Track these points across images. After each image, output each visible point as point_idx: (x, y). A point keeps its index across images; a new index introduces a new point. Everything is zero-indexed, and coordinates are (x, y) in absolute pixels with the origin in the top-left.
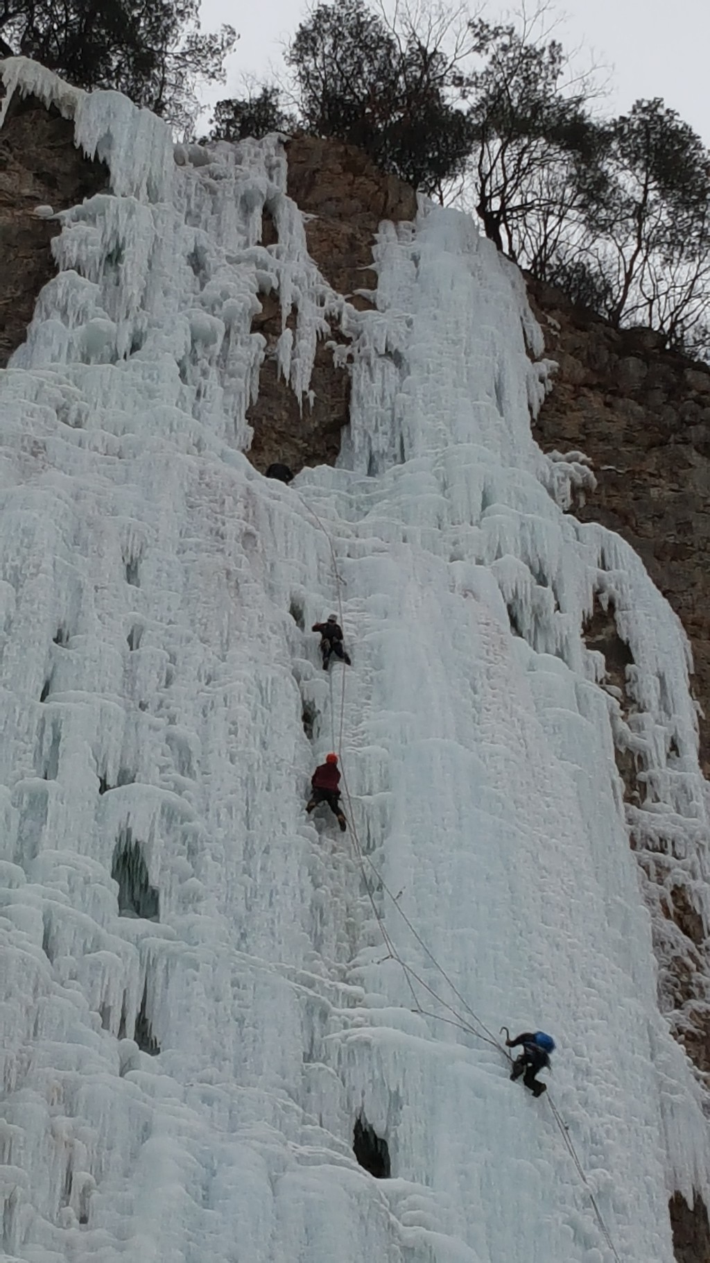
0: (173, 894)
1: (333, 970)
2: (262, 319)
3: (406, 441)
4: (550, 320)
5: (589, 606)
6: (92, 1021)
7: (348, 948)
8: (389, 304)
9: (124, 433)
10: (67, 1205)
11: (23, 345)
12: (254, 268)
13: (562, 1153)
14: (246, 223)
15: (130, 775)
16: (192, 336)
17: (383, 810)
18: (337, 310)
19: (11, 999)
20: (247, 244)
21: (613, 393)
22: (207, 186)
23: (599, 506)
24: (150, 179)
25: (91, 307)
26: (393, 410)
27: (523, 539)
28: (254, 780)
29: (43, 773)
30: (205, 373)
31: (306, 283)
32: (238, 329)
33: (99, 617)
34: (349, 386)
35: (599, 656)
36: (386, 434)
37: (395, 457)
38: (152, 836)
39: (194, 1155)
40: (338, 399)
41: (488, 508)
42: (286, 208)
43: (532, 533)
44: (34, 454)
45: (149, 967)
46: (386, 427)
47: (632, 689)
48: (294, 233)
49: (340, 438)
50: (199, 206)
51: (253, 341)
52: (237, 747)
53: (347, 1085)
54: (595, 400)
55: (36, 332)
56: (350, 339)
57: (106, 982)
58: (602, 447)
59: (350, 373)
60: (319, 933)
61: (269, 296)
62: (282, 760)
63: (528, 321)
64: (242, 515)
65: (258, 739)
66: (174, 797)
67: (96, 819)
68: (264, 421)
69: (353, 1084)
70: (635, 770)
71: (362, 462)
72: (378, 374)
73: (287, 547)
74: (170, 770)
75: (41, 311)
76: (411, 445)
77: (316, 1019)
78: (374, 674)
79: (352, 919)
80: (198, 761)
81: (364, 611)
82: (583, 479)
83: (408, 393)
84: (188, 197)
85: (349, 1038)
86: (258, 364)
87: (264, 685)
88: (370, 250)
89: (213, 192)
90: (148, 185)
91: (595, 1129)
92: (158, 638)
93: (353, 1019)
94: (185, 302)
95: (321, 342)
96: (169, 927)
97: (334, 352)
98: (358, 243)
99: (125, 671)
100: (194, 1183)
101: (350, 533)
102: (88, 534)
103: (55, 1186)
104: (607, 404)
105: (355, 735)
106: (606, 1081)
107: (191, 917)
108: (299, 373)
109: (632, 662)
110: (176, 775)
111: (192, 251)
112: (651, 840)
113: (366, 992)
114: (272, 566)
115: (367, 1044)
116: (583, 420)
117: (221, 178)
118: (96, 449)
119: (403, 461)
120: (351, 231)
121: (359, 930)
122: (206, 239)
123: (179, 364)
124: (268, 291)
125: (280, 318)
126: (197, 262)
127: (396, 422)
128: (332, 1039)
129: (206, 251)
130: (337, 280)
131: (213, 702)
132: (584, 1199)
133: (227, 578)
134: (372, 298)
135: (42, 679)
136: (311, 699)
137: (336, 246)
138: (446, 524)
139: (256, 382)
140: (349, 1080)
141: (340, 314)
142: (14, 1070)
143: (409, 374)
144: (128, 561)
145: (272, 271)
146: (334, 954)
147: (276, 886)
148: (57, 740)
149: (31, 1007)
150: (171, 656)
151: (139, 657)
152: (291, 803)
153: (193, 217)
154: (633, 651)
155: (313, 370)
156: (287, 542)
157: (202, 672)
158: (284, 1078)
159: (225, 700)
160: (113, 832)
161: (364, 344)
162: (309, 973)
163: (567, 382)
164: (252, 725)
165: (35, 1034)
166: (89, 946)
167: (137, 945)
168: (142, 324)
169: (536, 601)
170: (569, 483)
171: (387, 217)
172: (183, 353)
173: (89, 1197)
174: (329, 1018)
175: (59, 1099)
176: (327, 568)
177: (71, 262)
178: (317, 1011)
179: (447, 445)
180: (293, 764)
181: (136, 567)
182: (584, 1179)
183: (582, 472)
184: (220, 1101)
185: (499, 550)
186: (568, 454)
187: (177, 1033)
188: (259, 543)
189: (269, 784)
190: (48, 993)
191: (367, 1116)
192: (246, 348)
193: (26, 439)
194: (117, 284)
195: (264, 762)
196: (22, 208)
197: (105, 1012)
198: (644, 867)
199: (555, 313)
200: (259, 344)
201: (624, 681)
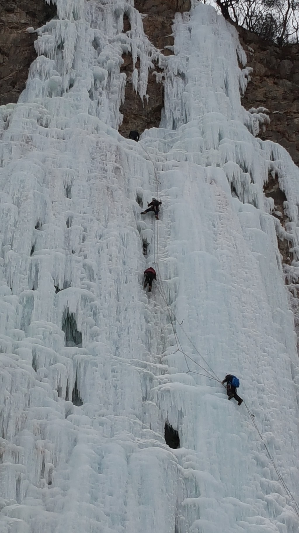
0: (87, 334)
1: (156, 358)
2: (125, 65)
3: (187, 113)
4: (250, 48)
5: (267, 178)
6: (54, 394)
7: (162, 348)
8: (179, 52)
9: (65, 127)
10: (43, 478)
11: (24, 90)
12: (120, 44)
13: (252, 428)
14: (117, 23)
15: (69, 283)
16: (94, 78)
17: (175, 285)
18: (157, 57)
19: (18, 391)
20: (117, 33)
21: (277, 78)
22: (99, 8)
23: (272, 130)
24: (74, 10)
25: (52, 71)
26: (182, 99)
27: (237, 152)
28: (120, 280)
29: (32, 287)
30: (101, 94)
31: (143, 47)
32: (114, 72)
33: (54, 215)
34: (163, 90)
35: (271, 200)
36: (179, 110)
37: (183, 120)
38: (77, 310)
39: (94, 451)
40: (159, 97)
41: (221, 141)
42: (134, 13)
43: (241, 149)
44: (27, 143)
45: (77, 368)
46: (179, 107)
47: (286, 212)
48: (138, 24)
49: (161, 113)
50: (96, 18)
51: (121, 77)
52: (112, 267)
53: (161, 409)
54: (270, 82)
55: (29, 84)
56: (163, 69)
57: (59, 377)
58: (274, 102)
59: (163, 85)
60: (149, 343)
61: (127, 55)
62: (132, 269)
63: (239, 51)
64: (114, 160)
65: (121, 261)
66: (86, 291)
67: (54, 305)
68: (128, 111)
69: (163, 408)
70: (288, 248)
71: (170, 124)
72: (175, 84)
73: (135, 170)
74: (85, 279)
75: (31, 74)
76: (189, 115)
77: (148, 382)
78: (171, 224)
79: (163, 335)
80: (97, 274)
81: (168, 195)
82: (264, 120)
83: (187, 92)
84: (92, 15)
85: (161, 389)
86: (124, 86)
87: (123, 237)
88: (171, 27)
89: (102, 11)
90: (73, 13)
91: (267, 414)
92: (79, 221)
93: (163, 380)
94: (91, 63)
95: (150, 72)
96: (85, 349)
97: (156, 76)
98: (166, 25)
99: (65, 237)
100: (94, 463)
101: (163, 159)
102: (49, 178)
103: (37, 471)
104: (275, 83)
105: (164, 252)
106: (271, 393)
107: (95, 343)
108: (141, 87)
109: (286, 200)
110: (87, 281)
111: (93, 39)
112: (295, 279)
113: (169, 367)
114: (129, 180)
115: (169, 391)
116: (265, 92)
117: (106, 4)
118: (53, 137)
119: (187, 122)
120: (162, 20)
121: (166, 339)
122: (99, 33)
123: (89, 92)
124: (127, 53)
125: (133, 64)
126: (96, 44)
127: (183, 105)
128: (154, 390)
129: (100, 39)
130: (157, 43)
131: (102, 247)
132: (261, 446)
133: (108, 190)
134: (172, 49)
135: (31, 245)
136: (146, 238)
137: (156, 28)
138: (204, 150)
139: (124, 94)
140: (162, 408)
141: (158, 59)
142: (20, 423)
143: (188, 83)
144: (66, 187)
145: (128, 44)
146: (156, 351)
147: (130, 325)
148: (37, 272)
149: (27, 394)
150: (84, 228)
151: (71, 230)
152: (136, 288)
153: (94, 24)
154: (286, 195)
155: (148, 85)
156: (135, 168)
157: (97, 234)
158: (134, 410)
159: (107, 246)
160: (61, 310)
161: (169, 71)
162: (145, 362)
163: (257, 76)
164: (118, 255)
165: (29, 405)
166: (52, 362)
167: (72, 358)
168: (73, 76)
169: (243, 180)
170: (258, 122)
171: (178, 11)
172: (90, 87)
173: (52, 473)
174: (153, 381)
175: (38, 432)
176: (153, 177)
177: (42, 52)
178: (148, 378)
179: (204, 114)
180: (137, 270)
181: (70, 189)
182: (262, 438)
183: (264, 117)
184: (107, 424)
185: (226, 159)
186: (258, 109)
187: (89, 395)
188: (122, 172)
189: (127, 280)
190: (34, 386)
191: (170, 422)
192: (118, 80)
193: (23, 137)
194: (63, 58)
195: (124, 271)
196: (21, 29)
197: (59, 390)
198: (291, 292)
199: (251, 45)
200: (124, 78)
201: (283, 209)
